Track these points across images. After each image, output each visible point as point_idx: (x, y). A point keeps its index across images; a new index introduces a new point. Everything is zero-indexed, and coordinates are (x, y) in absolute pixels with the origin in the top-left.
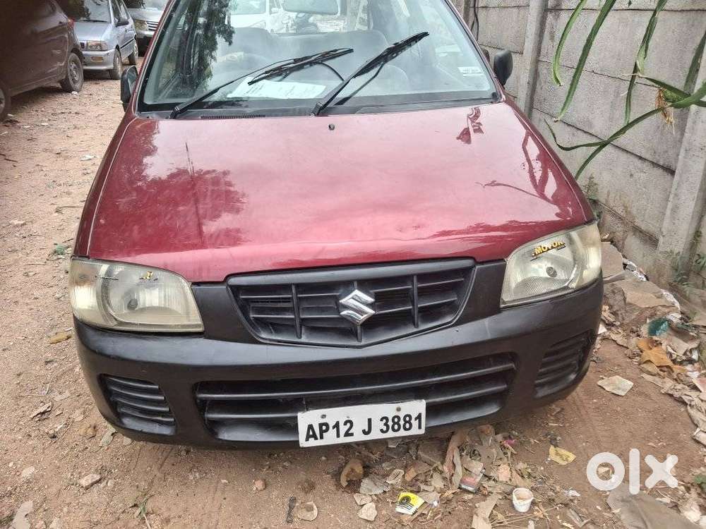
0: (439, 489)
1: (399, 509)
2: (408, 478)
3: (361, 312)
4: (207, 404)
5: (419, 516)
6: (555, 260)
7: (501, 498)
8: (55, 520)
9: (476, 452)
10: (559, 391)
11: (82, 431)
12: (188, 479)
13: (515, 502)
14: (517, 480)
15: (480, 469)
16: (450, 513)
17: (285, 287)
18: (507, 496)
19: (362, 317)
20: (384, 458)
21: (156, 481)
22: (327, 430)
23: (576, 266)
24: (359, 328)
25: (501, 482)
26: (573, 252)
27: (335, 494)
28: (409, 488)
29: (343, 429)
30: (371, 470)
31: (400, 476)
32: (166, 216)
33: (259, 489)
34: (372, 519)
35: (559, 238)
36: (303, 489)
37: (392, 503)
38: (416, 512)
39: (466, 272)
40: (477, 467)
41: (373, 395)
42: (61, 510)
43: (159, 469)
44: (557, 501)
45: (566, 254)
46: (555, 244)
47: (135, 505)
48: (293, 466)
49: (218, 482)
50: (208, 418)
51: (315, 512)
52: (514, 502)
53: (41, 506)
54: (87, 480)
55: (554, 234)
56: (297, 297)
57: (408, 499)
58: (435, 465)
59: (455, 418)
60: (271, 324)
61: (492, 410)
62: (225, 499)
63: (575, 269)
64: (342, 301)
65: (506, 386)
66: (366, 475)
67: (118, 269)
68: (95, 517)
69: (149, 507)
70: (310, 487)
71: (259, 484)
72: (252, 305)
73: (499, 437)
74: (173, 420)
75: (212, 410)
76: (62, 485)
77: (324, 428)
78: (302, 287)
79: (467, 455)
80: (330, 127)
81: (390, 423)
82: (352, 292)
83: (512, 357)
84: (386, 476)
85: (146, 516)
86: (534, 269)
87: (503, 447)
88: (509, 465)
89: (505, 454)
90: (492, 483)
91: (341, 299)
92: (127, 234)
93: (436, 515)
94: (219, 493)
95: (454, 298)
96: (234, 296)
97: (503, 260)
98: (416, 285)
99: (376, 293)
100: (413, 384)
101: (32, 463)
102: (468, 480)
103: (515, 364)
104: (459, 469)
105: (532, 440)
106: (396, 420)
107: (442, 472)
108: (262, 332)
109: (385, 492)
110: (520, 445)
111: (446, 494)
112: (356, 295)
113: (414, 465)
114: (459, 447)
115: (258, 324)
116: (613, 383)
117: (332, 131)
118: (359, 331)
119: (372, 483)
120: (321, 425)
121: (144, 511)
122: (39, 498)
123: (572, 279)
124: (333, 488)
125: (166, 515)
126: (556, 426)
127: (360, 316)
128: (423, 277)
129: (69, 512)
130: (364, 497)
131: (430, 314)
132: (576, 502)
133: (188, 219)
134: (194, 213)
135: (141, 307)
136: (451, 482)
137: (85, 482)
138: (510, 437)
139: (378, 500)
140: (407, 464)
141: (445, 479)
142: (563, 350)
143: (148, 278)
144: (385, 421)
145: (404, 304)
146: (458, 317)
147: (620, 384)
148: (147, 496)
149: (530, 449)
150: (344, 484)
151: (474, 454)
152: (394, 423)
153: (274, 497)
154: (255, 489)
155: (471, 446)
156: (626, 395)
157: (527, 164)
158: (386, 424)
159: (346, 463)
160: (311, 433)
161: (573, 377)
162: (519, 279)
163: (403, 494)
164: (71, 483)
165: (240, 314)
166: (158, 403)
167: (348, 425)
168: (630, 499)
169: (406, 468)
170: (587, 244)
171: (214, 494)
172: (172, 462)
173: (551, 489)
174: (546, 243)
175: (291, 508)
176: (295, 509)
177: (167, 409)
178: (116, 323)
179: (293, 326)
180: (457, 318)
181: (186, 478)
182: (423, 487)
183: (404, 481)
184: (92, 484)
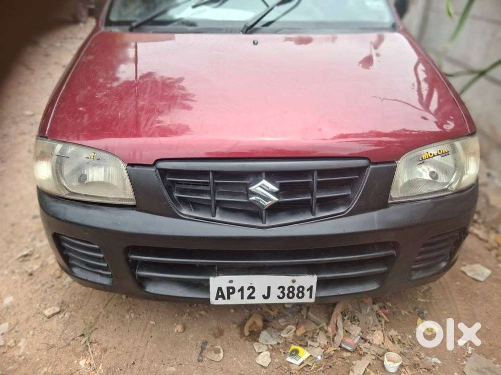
0: (323, 346)
1: (289, 359)
2: (299, 333)
3: (267, 199)
4: (138, 263)
5: (305, 367)
6: (439, 166)
7: (374, 358)
8: (23, 340)
9: (356, 318)
10: (431, 276)
11: (52, 272)
12: (125, 318)
13: (387, 363)
14: (389, 344)
15: (358, 332)
16: (330, 366)
17: (204, 173)
18: (379, 358)
19: (268, 203)
20: (280, 315)
21: (101, 317)
22: (233, 293)
23: (456, 171)
24: (264, 212)
25: (375, 345)
26: (455, 160)
27: (239, 341)
28: (299, 342)
29: (247, 293)
30: (270, 324)
31: (292, 331)
32: (111, 107)
33: (179, 331)
34: (266, 365)
35: (443, 146)
36: (214, 335)
37: (284, 353)
38: (303, 363)
39: (361, 170)
40: (356, 330)
41: (273, 267)
42: (28, 333)
43: (104, 307)
44: (421, 366)
45: (448, 161)
46: (440, 151)
47: (83, 335)
48: (208, 315)
49: (147, 323)
50: (138, 274)
51: (221, 355)
52: (385, 363)
53: (13, 328)
54: (49, 312)
55: (440, 143)
56: (214, 183)
57: (297, 351)
58: (321, 325)
59: (341, 291)
60: (191, 202)
61: (372, 287)
62: (151, 337)
63: (455, 174)
64: (252, 188)
65: (386, 268)
66: (265, 327)
67: (71, 149)
68: (52, 341)
69: (93, 338)
70: (220, 333)
71: (179, 328)
72: (177, 186)
73: (376, 307)
74: (110, 273)
75: (141, 269)
76: (31, 313)
77: (231, 291)
78: (218, 174)
79: (348, 319)
80: (254, 42)
81: (286, 292)
82: (260, 181)
83: (395, 245)
84: (281, 330)
85: (90, 345)
86: (419, 172)
87: (378, 316)
88: (383, 331)
89: (380, 321)
90: (367, 345)
91: (251, 186)
92: (78, 120)
93: (319, 367)
94: (147, 332)
95: (348, 192)
96: (162, 178)
97: (394, 162)
98: (315, 179)
99: (280, 184)
100: (307, 262)
101: (13, 294)
102: (348, 340)
103: (396, 252)
104: (341, 332)
105: (403, 312)
106: (291, 289)
107: (326, 332)
108: (183, 209)
109: (278, 343)
110: (393, 315)
111: (328, 351)
112: (263, 184)
113: (304, 323)
114: (342, 313)
115: (181, 202)
116: (473, 270)
117: (256, 46)
118: (264, 214)
119: (269, 335)
120: (228, 288)
121: (89, 341)
122: (13, 322)
123: (452, 183)
124: (237, 336)
125: (105, 345)
126: (423, 302)
127: (266, 202)
128: (322, 172)
129: (33, 335)
130: (261, 346)
131: (326, 204)
132: (437, 367)
133: (129, 111)
134: (134, 106)
135: (90, 181)
136: (333, 341)
137: (48, 312)
138: (385, 308)
139: (273, 350)
140: (298, 322)
141: (328, 337)
142: (438, 242)
143: (92, 157)
144: (281, 289)
145: (304, 193)
146: (351, 208)
147: (481, 272)
148: (93, 329)
149: (401, 319)
150: (247, 333)
151: (353, 319)
152: (289, 292)
153: (190, 339)
154: (175, 331)
155: (352, 312)
156: (485, 281)
157: (416, 84)
158: (282, 292)
159: (250, 317)
160: (220, 294)
161: (444, 264)
162: (406, 180)
163: (293, 347)
164: (38, 312)
165: (166, 193)
166: (99, 259)
167: (251, 290)
168: (485, 370)
169: (297, 325)
170: (467, 153)
171: (144, 332)
172: (115, 303)
173: (417, 355)
174: (433, 150)
175: (203, 349)
176: (205, 351)
177: (106, 265)
178: (67, 193)
179: (210, 206)
180: (350, 210)
181: (124, 317)
182: (310, 343)
183: (295, 336)
184: (53, 315)
